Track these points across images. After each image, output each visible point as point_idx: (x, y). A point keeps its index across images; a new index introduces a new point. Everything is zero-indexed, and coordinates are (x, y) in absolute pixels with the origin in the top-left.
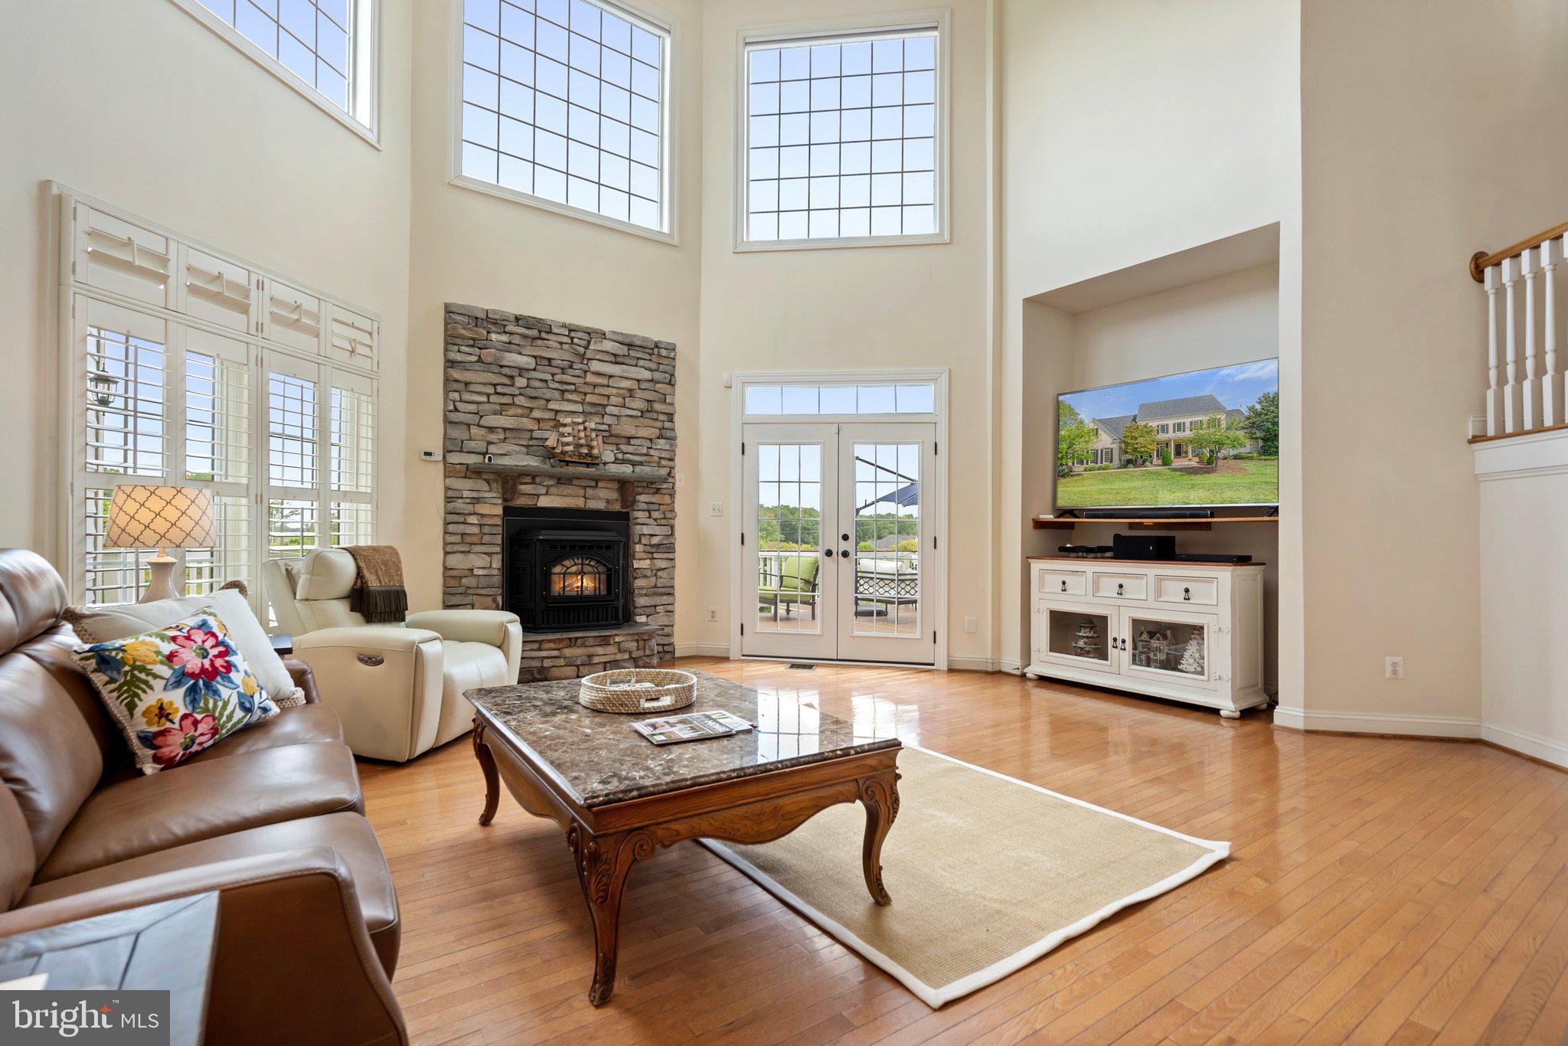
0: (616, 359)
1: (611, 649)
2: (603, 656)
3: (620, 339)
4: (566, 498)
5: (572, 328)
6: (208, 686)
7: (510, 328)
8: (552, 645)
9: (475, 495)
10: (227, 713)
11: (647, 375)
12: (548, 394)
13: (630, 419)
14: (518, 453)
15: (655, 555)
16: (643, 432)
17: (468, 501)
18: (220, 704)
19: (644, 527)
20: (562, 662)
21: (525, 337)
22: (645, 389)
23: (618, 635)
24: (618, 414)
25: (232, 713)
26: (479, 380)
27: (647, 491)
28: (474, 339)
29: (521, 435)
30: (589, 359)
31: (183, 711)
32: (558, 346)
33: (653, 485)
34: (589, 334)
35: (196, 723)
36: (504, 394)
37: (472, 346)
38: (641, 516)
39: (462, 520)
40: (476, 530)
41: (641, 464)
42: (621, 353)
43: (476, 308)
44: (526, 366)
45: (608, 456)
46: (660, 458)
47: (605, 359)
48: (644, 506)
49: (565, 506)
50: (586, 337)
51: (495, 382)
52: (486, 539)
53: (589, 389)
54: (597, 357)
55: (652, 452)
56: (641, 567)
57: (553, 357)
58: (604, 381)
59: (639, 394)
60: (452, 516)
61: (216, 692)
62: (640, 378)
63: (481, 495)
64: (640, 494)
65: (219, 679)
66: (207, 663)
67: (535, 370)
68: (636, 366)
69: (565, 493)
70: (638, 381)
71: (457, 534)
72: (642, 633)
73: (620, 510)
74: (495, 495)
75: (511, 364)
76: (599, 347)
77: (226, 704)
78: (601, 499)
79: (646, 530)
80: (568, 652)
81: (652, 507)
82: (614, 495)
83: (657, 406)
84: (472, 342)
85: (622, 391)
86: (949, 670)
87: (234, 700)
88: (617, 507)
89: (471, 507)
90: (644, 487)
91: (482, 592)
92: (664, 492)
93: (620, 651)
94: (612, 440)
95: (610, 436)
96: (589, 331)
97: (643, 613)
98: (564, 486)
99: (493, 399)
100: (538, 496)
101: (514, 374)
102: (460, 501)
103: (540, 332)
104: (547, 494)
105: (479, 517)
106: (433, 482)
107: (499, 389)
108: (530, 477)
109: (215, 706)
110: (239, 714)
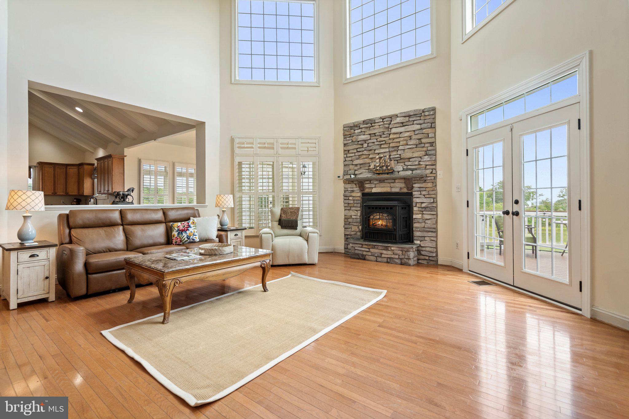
0: (403, 124)
1: (389, 252)
2: (386, 255)
3: (403, 115)
4: (382, 188)
5: (383, 118)
6: (181, 233)
7: (361, 126)
8: (366, 246)
9: (352, 189)
10: (184, 238)
11: (418, 127)
12: (374, 147)
13: (409, 150)
14: (365, 172)
15: (424, 212)
16: (416, 155)
17: (350, 192)
18: (182, 236)
19: (418, 199)
20: (370, 254)
21: (367, 128)
22: (417, 134)
23: (393, 247)
24: (404, 149)
25: (185, 238)
26: (351, 148)
27: (419, 182)
28: (350, 134)
29: (366, 166)
30: (391, 129)
31: (176, 236)
32: (379, 127)
33: (422, 179)
34: (391, 118)
35: (177, 239)
36: (360, 151)
37: (350, 137)
38: (415, 194)
39: (347, 198)
40: (352, 202)
41: (416, 169)
42: (405, 121)
43: (350, 123)
44: (366, 139)
45: (399, 167)
46: (426, 165)
47: (397, 126)
48: (418, 189)
49: (383, 191)
50: (389, 119)
51: (356, 148)
52: (355, 205)
53: (390, 141)
54: (394, 127)
55: (421, 163)
56: (417, 218)
57: (375, 132)
58: (397, 136)
59: (414, 137)
60: (346, 197)
61: (182, 234)
62: (414, 130)
63: (353, 190)
64: (415, 183)
65: (184, 232)
66: (183, 228)
67: (370, 139)
68: (413, 124)
69: (382, 186)
70: (414, 131)
71: (347, 203)
72: (404, 248)
73: (408, 191)
74: (357, 189)
75: (360, 140)
76: (395, 122)
77: (183, 237)
78: (397, 187)
79: (418, 200)
80: (372, 250)
81: (422, 189)
82: (403, 185)
83: (423, 141)
84: (350, 136)
85: (405, 138)
86: (591, 318)
87: (186, 236)
88: (405, 190)
89: (350, 194)
90: (418, 180)
91: (354, 224)
92: (428, 181)
93: (394, 254)
94: (402, 161)
95: (401, 159)
96: (391, 116)
97: (418, 239)
98: (382, 183)
99: (356, 154)
100: (372, 188)
101: (362, 143)
102: (347, 192)
103: (371, 124)
104: (375, 187)
105: (353, 197)
106: (341, 186)
107: (358, 150)
108: (369, 181)
109: (181, 237)
110: (186, 239)
